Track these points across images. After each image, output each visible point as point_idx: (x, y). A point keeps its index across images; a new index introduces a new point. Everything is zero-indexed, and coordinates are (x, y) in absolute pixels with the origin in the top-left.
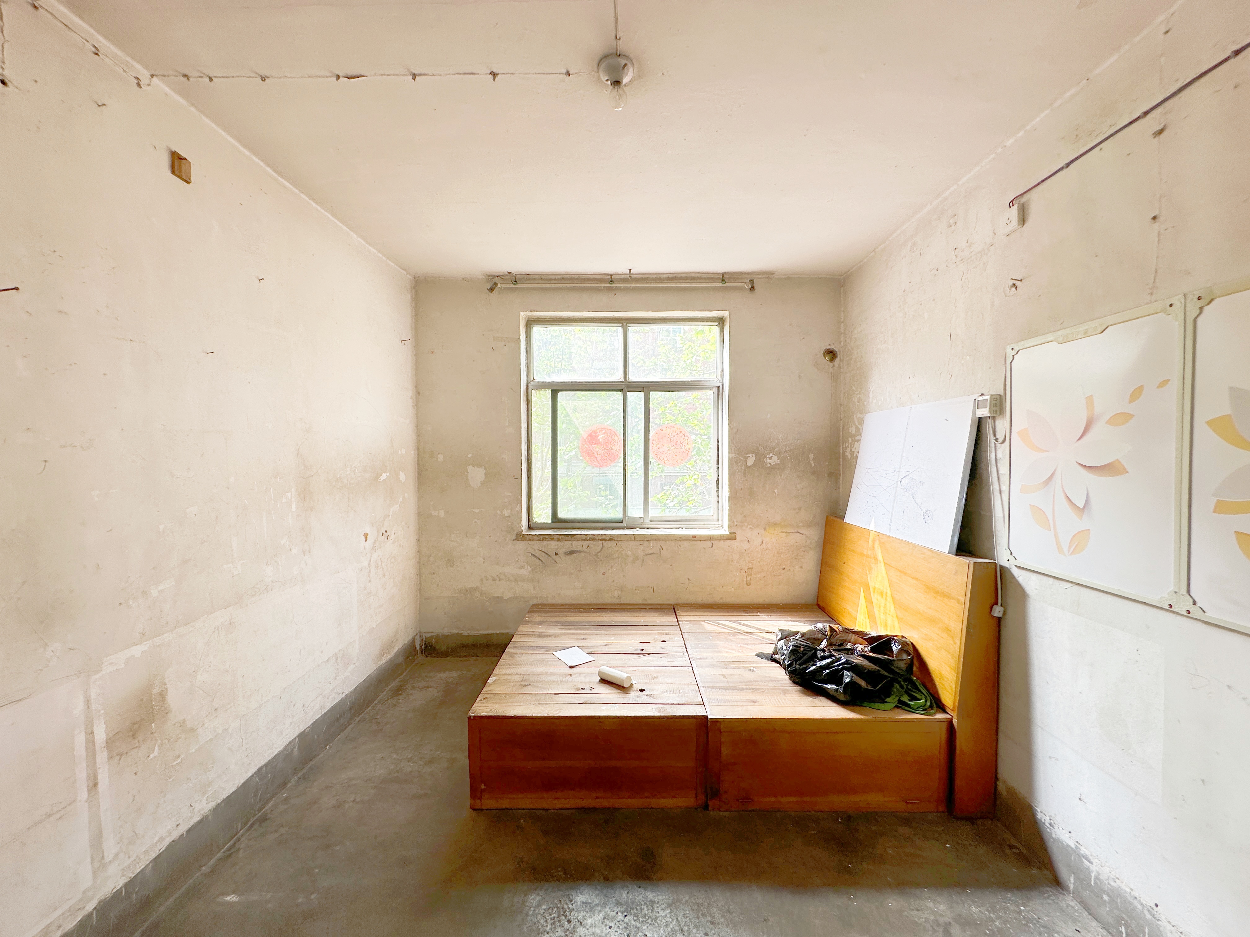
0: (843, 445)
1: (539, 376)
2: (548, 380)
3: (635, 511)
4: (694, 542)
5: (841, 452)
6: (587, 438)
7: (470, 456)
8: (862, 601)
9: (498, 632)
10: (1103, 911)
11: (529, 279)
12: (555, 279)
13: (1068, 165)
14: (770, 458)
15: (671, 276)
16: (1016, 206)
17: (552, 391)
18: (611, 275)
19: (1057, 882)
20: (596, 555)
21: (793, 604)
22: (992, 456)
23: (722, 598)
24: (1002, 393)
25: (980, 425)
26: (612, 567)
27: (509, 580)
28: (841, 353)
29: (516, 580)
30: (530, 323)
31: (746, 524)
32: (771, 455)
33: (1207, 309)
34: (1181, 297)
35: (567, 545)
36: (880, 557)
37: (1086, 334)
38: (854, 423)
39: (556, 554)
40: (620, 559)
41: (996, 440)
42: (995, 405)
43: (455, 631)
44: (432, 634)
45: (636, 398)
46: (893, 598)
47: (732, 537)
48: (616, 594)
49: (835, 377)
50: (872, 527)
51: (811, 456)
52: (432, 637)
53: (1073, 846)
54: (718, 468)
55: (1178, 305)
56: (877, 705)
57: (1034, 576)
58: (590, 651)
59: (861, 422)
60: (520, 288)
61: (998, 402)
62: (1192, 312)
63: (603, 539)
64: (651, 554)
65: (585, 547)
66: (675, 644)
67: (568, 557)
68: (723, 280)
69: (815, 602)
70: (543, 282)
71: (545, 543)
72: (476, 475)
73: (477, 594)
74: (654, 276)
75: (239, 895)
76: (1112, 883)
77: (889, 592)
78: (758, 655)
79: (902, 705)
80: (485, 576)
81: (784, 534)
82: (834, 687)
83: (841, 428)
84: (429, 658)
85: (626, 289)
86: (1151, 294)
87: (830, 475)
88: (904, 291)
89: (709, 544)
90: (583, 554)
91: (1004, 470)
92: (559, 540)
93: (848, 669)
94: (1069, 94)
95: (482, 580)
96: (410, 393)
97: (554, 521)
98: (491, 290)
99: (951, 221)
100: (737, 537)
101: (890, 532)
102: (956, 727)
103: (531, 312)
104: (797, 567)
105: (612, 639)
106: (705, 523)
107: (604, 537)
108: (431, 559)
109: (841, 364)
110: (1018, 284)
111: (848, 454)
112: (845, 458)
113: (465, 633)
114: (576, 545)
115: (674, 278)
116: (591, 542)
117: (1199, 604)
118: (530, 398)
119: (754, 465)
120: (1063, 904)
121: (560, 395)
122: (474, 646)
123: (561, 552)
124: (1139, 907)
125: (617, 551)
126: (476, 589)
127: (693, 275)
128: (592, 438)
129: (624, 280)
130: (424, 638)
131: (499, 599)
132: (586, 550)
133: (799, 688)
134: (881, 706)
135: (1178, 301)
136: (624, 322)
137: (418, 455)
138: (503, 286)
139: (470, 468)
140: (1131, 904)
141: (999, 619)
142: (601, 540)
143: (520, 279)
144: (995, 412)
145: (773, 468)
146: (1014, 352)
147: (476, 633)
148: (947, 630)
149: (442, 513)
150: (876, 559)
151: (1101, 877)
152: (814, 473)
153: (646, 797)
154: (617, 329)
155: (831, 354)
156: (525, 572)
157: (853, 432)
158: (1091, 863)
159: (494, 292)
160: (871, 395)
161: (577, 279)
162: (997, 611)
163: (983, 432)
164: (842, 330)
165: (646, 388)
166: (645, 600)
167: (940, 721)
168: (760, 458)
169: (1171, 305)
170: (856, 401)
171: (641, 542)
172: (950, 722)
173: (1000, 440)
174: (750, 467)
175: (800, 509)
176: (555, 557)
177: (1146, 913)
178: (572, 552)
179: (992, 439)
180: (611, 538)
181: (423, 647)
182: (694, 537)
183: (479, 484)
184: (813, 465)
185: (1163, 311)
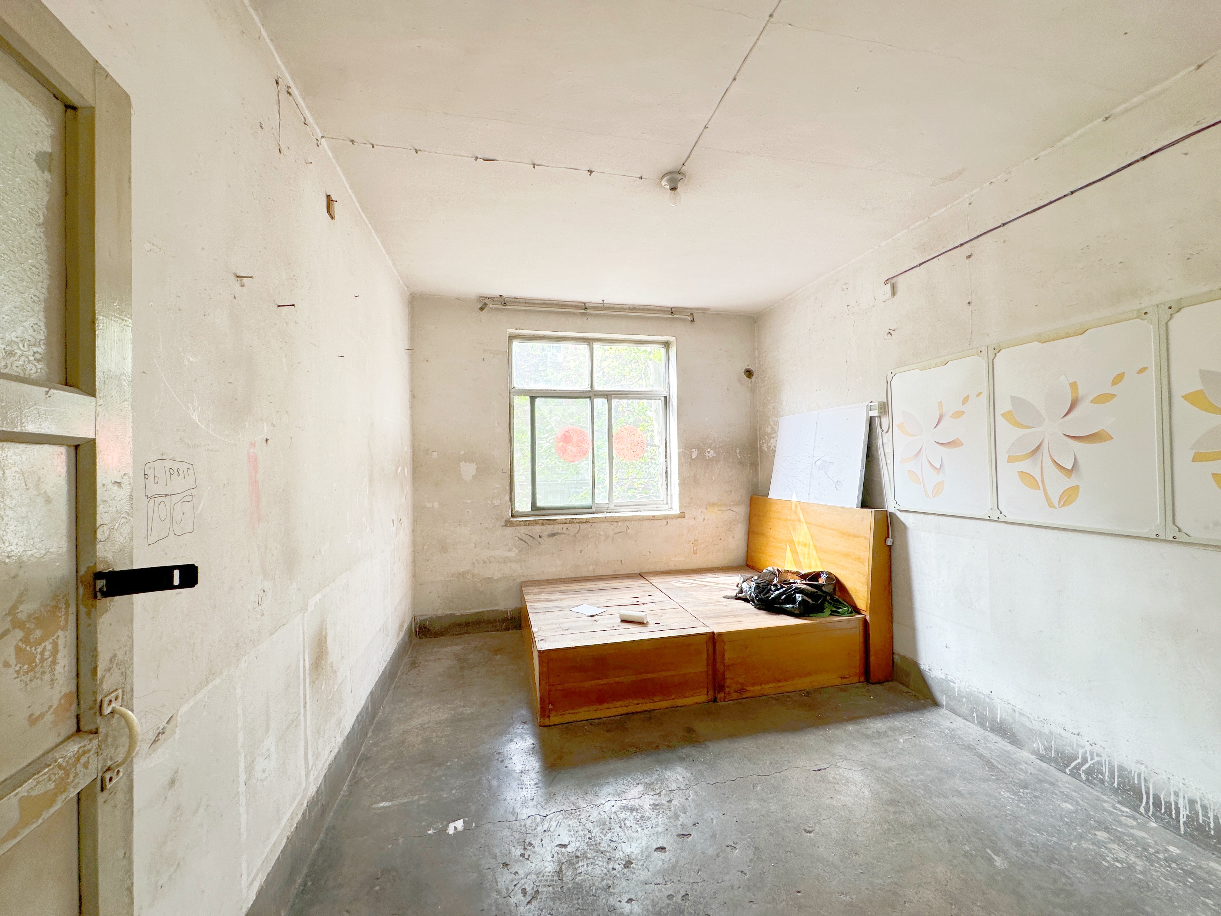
0: (760, 441)
1: (518, 384)
2: (526, 387)
3: (602, 499)
4: (654, 521)
5: (759, 446)
6: (561, 437)
7: (462, 453)
8: (789, 554)
9: (489, 610)
10: (964, 710)
11: (515, 302)
12: (538, 304)
13: (920, 265)
14: (709, 452)
15: (631, 307)
16: (889, 285)
17: (531, 397)
18: (585, 303)
19: (935, 704)
20: (575, 536)
21: (728, 567)
22: (880, 442)
23: (675, 566)
24: (885, 401)
25: (871, 421)
26: (587, 546)
27: (499, 562)
28: (757, 373)
29: (505, 562)
30: (512, 338)
31: (692, 505)
32: (709, 450)
33: (998, 354)
34: (985, 347)
35: (549, 529)
36: (802, 519)
37: (936, 365)
38: (770, 424)
39: (540, 537)
40: (594, 538)
41: (883, 431)
42: (881, 408)
43: (448, 612)
44: (426, 617)
45: (600, 404)
46: (815, 546)
47: (682, 516)
48: (591, 568)
49: (752, 390)
50: (794, 498)
51: (738, 451)
52: (426, 619)
53: (944, 678)
54: (666, 461)
55: (984, 352)
56: (819, 615)
57: (912, 515)
58: (598, 606)
59: (777, 423)
60: (507, 309)
61: (882, 406)
62: (991, 356)
63: (580, 522)
64: (619, 532)
65: (565, 529)
66: (658, 596)
67: (551, 538)
68: (672, 313)
69: (744, 563)
70: (527, 305)
71: (530, 527)
72: (468, 470)
73: (469, 576)
74: (618, 306)
75: (390, 801)
76: (967, 690)
77: (811, 542)
78: (725, 597)
79: (834, 613)
80: (477, 560)
81: (720, 512)
82: (791, 605)
83: (758, 428)
84: (424, 640)
85: (596, 315)
86: (970, 344)
87: (752, 464)
88: (810, 330)
89: (664, 522)
90: (563, 536)
91: (888, 450)
92: (543, 524)
93: (798, 593)
94: (918, 224)
95: (473, 564)
96: (407, 396)
97: (533, 509)
98: (482, 309)
99: (844, 287)
100: (686, 516)
101: (809, 499)
102: (869, 622)
103: (516, 329)
104: (730, 537)
105: (608, 598)
106: (658, 506)
107: (581, 520)
108: (425, 547)
109: (757, 380)
110: (892, 332)
111: (765, 448)
112: (762, 451)
113: (457, 613)
114: (557, 528)
115: (634, 308)
116: (570, 525)
117: (1003, 513)
118: (511, 403)
119: (697, 458)
120: (941, 713)
121: (537, 400)
122: (468, 624)
123: (544, 534)
124: (983, 697)
125: (592, 531)
126: (468, 572)
127: (648, 307)
128: (566, 438)
129: (595, 308)
130: (419, 621)
131: (490, 580)
132: (566, 532)
133: (764, 612)
134: (821, 614)
135: (984, 349)
136: (589, 341)
137: (414, 452)
138: (494, 306)
139: (462, 464)
140: (978, 697)
141: (890, 546)
142: (579, 523)
143: (508, 301)
144: (881, 413)
145: (711, 460)
146: (892, 375)
147: (467, 612)
148: (859, 559)
149: (436, 505)
150: (800, 521)
151: (961, 689)
152: (740, 463)
153: (673, 699)
154: (583, 347)
155: (749, 373)
156: (512, 554)
157: (769, 431)
158: (955, 683)
159: (484, 311)
160: (784, 403)
161: (556, 304)
162: (889, 542)
163: (873, 426)
164: (757, 355)
165: (608, 396)
166: (616, 572)
167: (858, 619)
168: (701, 452)
169: (981, 352)
170: (771, 408)
171: (611, 523)
172: (865, 620)
173: (885, 430)
174: (694, 459)
175: (731, 491)
176: (539, 539)
177: (987, 698)
178: (554, 535)
179: (880, 430)
180: (587, 521)
181: (418, 629)
182: (653, 516)
183: (471, 478)
184: (739, 457)
185: (977, 354)
